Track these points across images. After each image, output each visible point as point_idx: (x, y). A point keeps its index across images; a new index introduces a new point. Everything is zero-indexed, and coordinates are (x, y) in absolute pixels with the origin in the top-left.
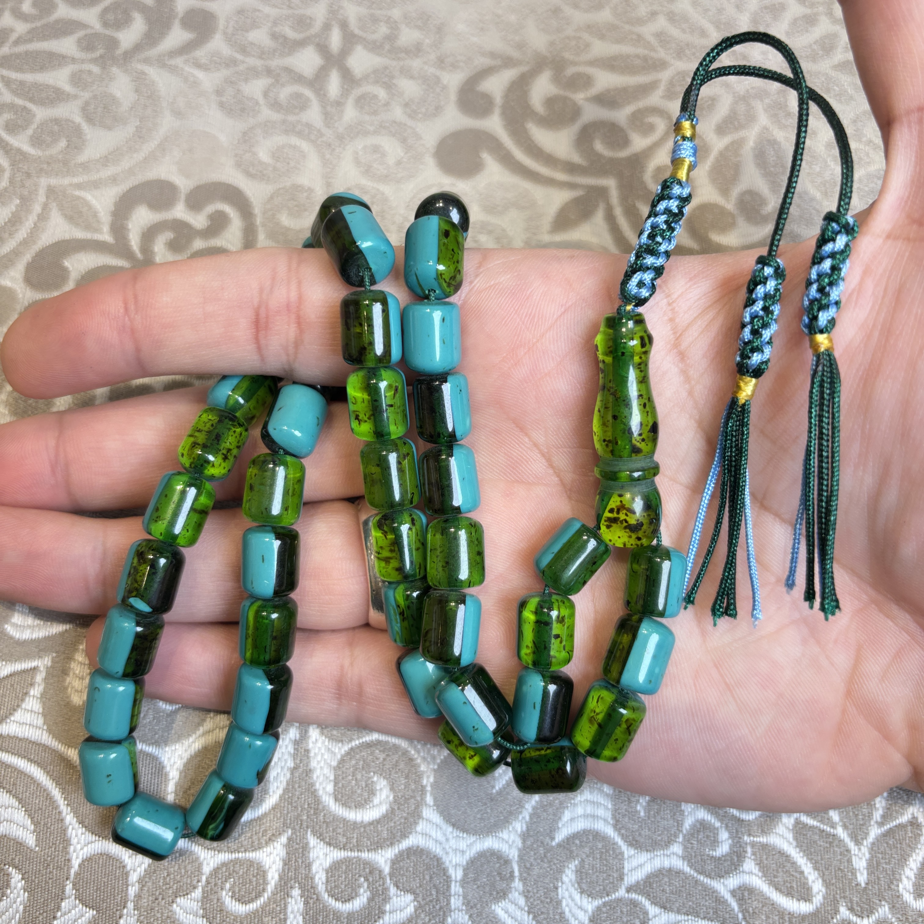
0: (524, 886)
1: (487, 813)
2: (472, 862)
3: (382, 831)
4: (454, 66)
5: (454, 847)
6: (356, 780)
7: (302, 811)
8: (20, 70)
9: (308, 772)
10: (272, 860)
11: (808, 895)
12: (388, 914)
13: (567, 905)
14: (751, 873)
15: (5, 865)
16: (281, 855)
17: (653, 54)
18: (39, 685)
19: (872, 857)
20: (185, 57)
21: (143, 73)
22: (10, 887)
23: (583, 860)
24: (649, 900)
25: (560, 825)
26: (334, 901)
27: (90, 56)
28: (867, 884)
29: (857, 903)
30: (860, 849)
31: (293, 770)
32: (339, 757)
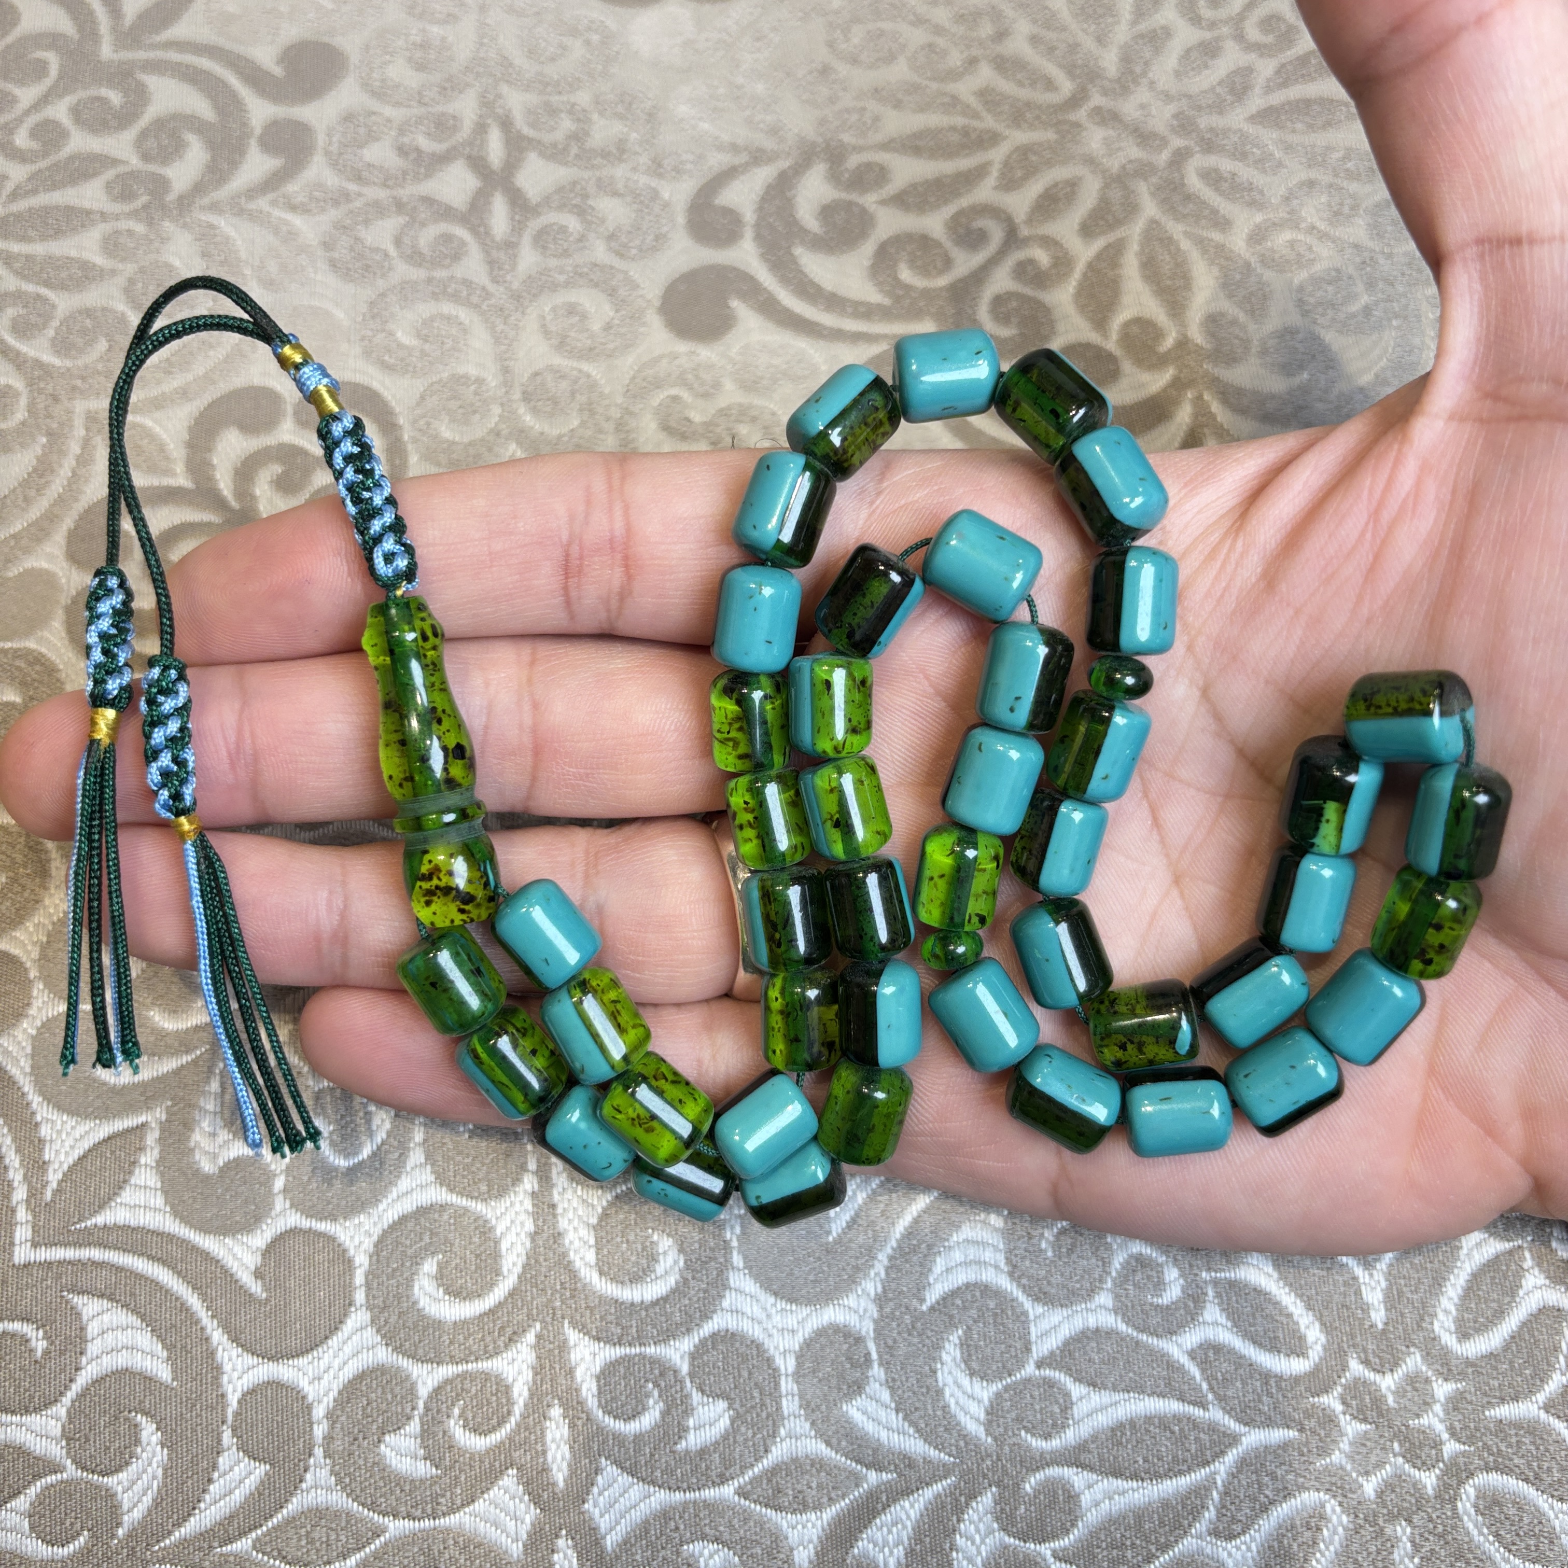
0: (886, 1374)
1: (823, 1272)
2: (808, 1344)
3: (672, 1313)
4: (678, 171)
5: (780, 1326)
6: (628, 1241)
7: (552, 1294)
8: (24, 239)
9: (558, 1236)
10: (516, 1369)
11: (1301, 1348)
12: (692, 1431)
13: (952, 1395)
14: (1216, 1324)
15: (130, 1412)
16: (529, 1362)
17: (975, 123)
18: (152, 1148)
19: (1391, 1284)
20: (270, 196)
21: (211, 226)
22: (140, 1442)
23: (969, 1328)
24: (1071, 1376)
25: (931, 1281)
26: (612, 1420)
27: (127, 208)
28: (1386, 1324)
29: (1374, 1352)
30: (1371, 1275)
31: (534, 1236)
32: (600, 1210)
